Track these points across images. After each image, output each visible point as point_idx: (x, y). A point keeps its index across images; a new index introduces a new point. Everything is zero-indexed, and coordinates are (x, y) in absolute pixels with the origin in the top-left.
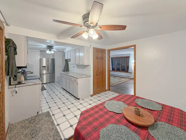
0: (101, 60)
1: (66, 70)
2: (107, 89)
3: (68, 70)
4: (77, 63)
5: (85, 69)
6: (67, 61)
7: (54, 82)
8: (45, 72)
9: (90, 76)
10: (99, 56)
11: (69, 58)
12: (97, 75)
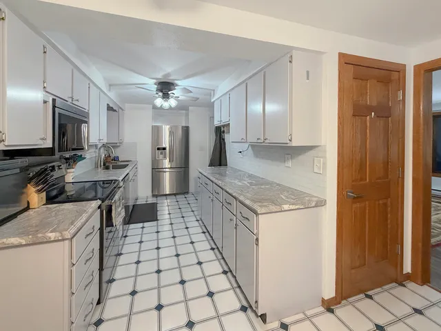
0: (380, 123)
1: (218, 163)
2: (408, 268)
3: (223, 162)
4: (252, 139)
5: (289, 164)
6: (220, 132)
7: (187, 193)
8: (166, 163)
9: (321, 203)
10: (371, 99)
11: (225, 120)
12: (356, 199)
